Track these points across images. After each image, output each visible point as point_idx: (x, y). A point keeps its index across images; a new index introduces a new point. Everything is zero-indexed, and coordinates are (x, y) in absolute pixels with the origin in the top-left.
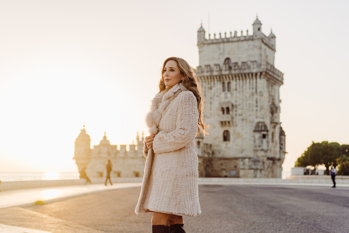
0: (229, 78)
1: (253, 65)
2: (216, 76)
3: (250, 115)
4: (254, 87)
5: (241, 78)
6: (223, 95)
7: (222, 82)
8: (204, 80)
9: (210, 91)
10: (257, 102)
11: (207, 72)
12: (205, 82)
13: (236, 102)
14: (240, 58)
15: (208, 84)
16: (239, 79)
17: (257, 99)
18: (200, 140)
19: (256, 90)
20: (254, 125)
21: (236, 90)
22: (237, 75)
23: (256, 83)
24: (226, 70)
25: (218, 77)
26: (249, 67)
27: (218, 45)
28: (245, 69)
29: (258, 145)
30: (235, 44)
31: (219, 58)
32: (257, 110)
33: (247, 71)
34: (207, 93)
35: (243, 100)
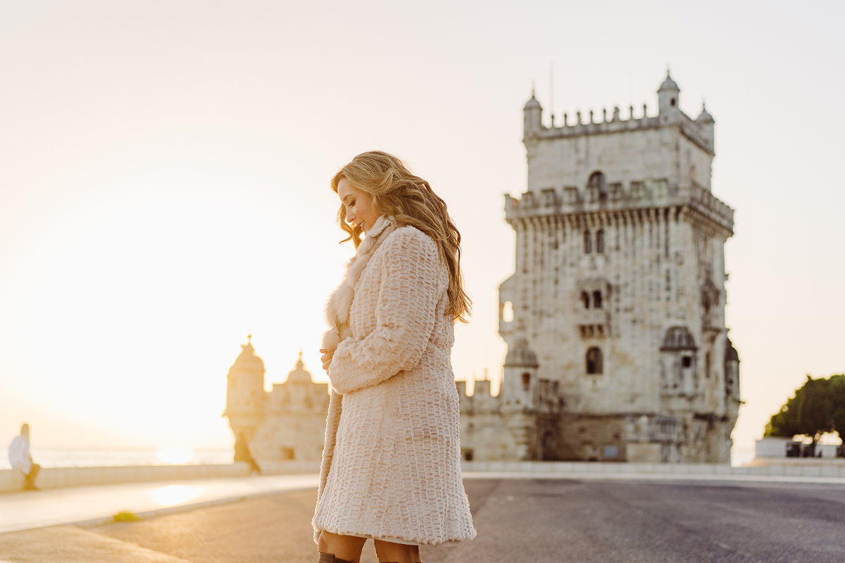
0: (601, 220)
1: (660, 188)
2: (569, 215)
3: (651, 310)
4: (662, 242)
5: (629, 220)
6: (585, 262)
7: (583, 230)
8: (538, 226)
9: (554, 252)
10: (668, 279)
11: (547, 206)
12: (543, 230)
13: (618, 277)
14: (626, 172)
15: (550, 235)
16: (625, 223)
17: (668, 272)
18: (531, 371)
19: (667, 248)
20: (663, 334)
21: (618, 248)
22: (619, 214)
23: (667, 231)
24: (592, 202)
25: (573, 218)
26: (649, 196)
27: (573, 141)
28: (639, 199)
29: (671, 384)
30: (616, 139)
31: (577, 173)
32: (668, 299)
33: (644, 204)
34: (546, 257)
35: (634, 273)
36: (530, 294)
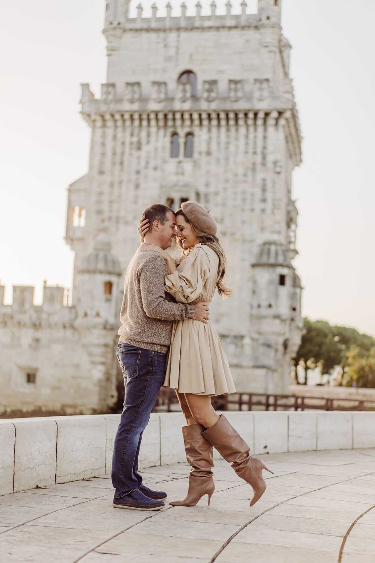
0: (192, 120)
1: (261, 89)
2: (157, 113)
3: (243, 222)
4: (259, 150)
5: (223, 122)
6: (171, 165)
7: (170, 130)
8: (120, 123)
9: (135, 153)
10: (264, 190)
11: (132, 101)
12: (124, 130)
13: (207, 185)
14: (221, 72)
15: (132, 135)
16: (219, 125)
17: (264, 180)
18: (114, 279)
19: (264, 158)
20: (256, 250)
21: (209, 153)
22: (214, 116)
23: (265, 138)
24: (184, 101)
25: (161, 116)
26: (249, 98)
27: (162, 35)
28: (237, 100)
29: (264, 304)
30: (212, 35)
31: (165, 70)
32: (263, 210)
33: (242, 105)
34: (126, 157)
35: (227, 181)
36: (106, 198)
